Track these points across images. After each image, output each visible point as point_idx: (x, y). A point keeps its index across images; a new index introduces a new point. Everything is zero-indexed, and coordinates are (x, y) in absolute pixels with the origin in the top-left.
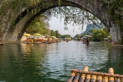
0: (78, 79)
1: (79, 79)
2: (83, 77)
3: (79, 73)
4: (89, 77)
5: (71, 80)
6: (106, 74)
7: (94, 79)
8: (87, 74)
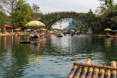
0: (80, 71)
1: (82, 72)
2: (86, 70)
3: (82, 65)
4: (91, 70)
5: (74, 73)
6: (108, 67)
7: (96, 72)
8: (89, 67)
